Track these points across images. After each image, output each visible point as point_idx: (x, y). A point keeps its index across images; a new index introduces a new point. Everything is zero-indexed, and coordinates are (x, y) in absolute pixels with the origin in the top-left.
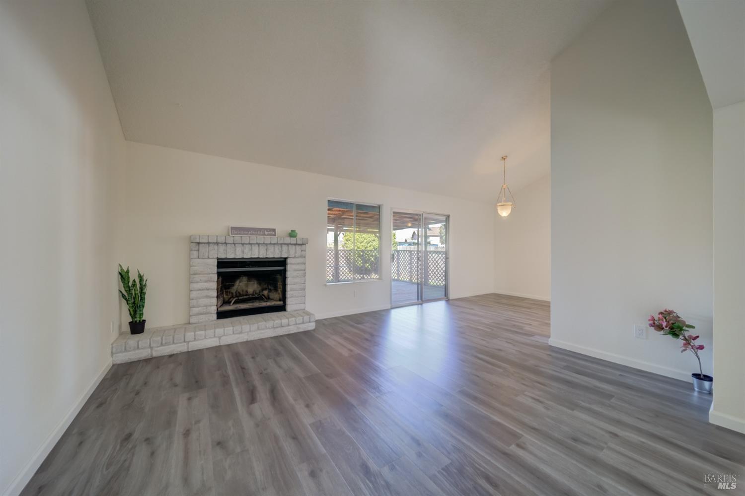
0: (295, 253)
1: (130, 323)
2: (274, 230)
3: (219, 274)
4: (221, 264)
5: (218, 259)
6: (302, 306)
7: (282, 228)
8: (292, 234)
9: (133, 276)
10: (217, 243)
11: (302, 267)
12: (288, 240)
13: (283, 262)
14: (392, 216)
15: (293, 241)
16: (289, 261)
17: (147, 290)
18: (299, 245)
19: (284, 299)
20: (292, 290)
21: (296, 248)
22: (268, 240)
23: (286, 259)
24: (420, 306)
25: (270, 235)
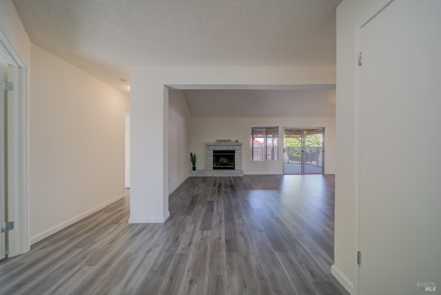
0: (238, 148)
1: (193, 168)
2: (231, 140)
3: (214, 156)
4: (215, 152)
5: (213, 150)
6: (240, 168)
7: (233, 139)
8: (237, 142)
9: (193, 155)
10: (213, 145)
11: (240, 154)
12: (235, 144)
13: (233, 152)
14: (284, 131)
15: (237, 144)
16: (235, 151)
17: (196, 159)
18: (239, 145)
19: (234, 165)
20: (237, 162)
21: (238, 147)
22: (228, 144)
23: (235, 150)
24: (303, 175)
25: (229, 142)
